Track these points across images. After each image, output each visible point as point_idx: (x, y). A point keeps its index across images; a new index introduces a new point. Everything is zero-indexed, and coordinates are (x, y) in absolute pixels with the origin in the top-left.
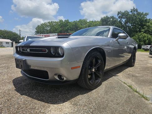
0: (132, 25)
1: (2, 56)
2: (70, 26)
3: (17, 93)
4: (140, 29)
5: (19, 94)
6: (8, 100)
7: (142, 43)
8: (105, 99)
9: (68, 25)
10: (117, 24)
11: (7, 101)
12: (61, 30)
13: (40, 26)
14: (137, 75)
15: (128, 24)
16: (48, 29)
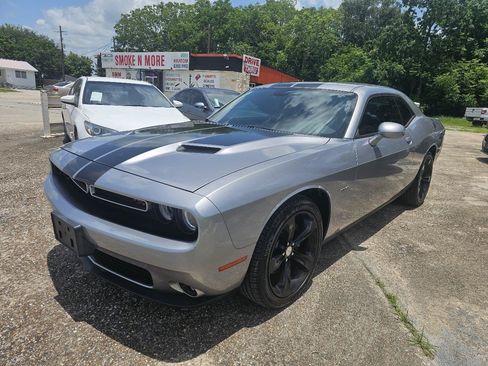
0: (445, 32)
1: (6, 137)
2: (233, 24)
3: (61, 310)
4: (470, 47)
5: (69, 316)
6: (38, 339)
7: (469, 97)
8: (312, 348)
9: (226, 21)
10: (397, 25)
11: (34, 339)
12: (202, 38)
13: (131, 20)
14: (423, 247)
15: (432, 28)
16: (158, 32)
